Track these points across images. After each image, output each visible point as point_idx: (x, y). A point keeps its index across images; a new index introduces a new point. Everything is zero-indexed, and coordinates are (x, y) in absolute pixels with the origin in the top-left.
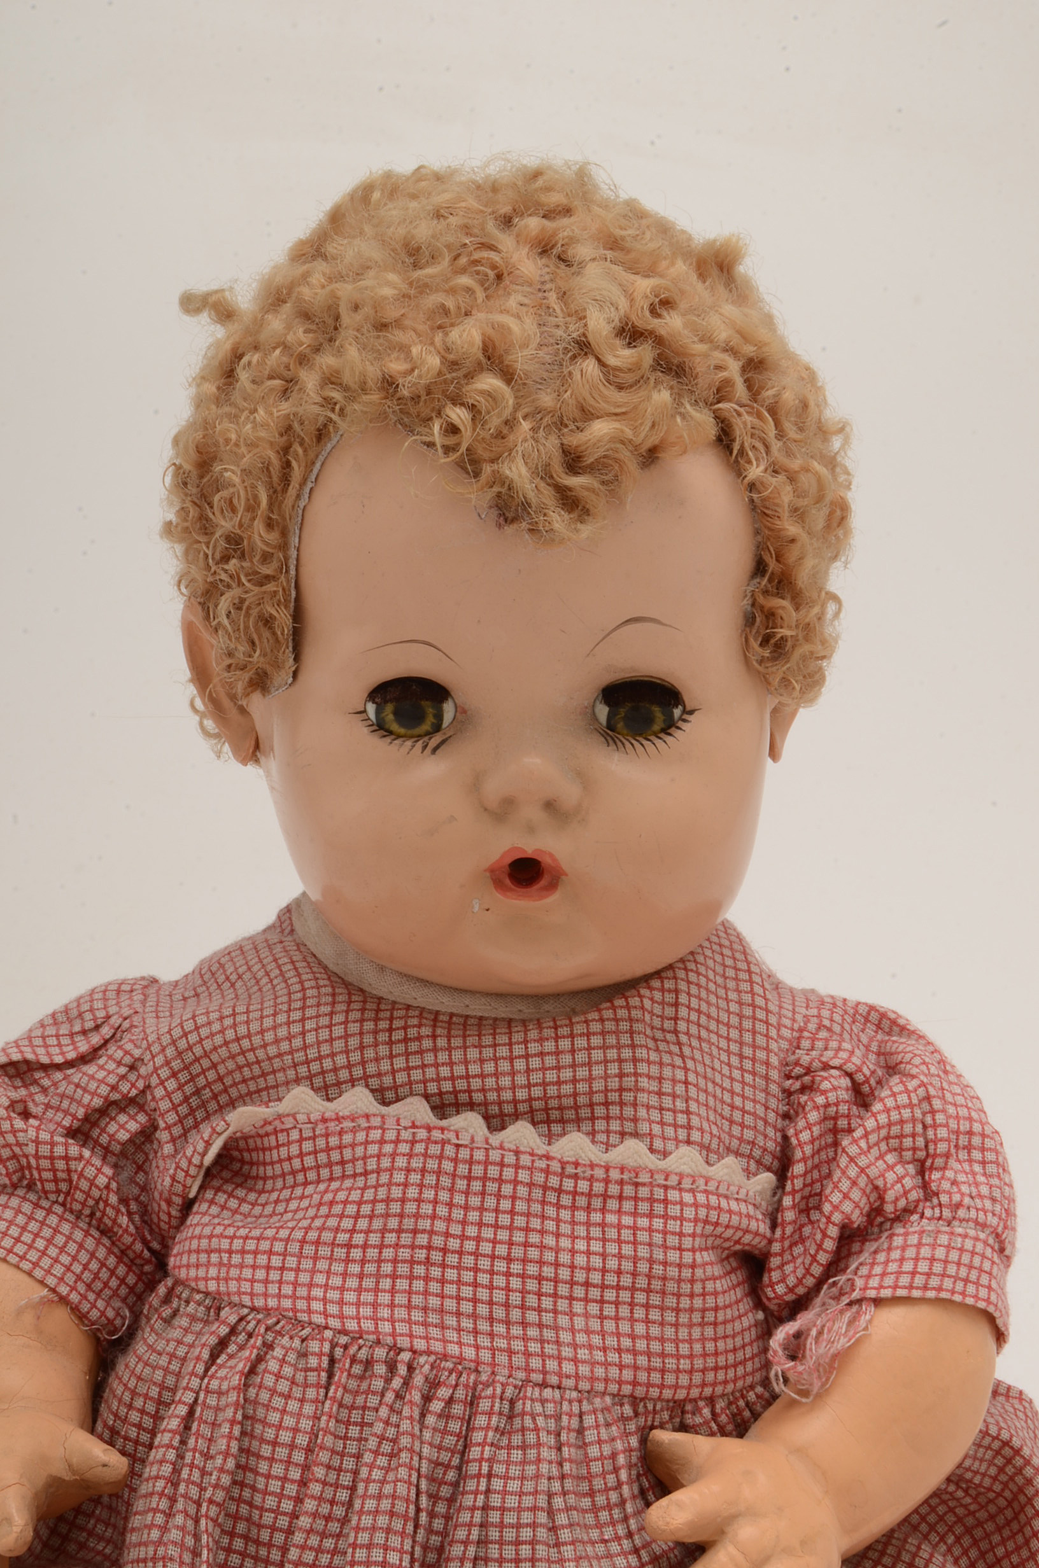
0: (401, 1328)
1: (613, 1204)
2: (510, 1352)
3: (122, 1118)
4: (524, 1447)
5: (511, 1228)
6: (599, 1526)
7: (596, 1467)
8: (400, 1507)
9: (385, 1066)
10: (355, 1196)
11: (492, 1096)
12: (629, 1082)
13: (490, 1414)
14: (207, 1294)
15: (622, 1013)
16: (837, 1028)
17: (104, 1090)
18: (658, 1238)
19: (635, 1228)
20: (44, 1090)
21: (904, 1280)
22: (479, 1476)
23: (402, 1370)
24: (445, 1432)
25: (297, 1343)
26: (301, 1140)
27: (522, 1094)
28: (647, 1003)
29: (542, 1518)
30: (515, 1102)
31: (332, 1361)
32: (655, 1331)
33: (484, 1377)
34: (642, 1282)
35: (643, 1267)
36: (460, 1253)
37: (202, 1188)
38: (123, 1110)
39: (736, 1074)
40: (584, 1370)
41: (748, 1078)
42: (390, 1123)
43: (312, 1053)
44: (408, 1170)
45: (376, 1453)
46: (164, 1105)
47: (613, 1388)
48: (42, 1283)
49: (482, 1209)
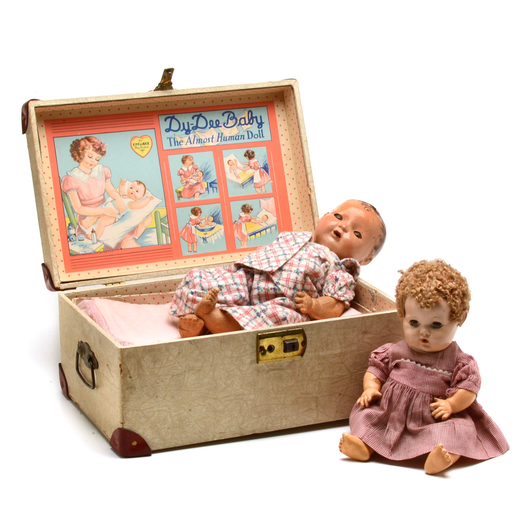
0: (409, 385)
1: (432, 375)
2: (419, 389)
6: (426, 406)
7: (426, 401)
9: (412, 358)
11: (422, 363)
13: (416, 394)
14: (392, 379)
16: (465, 358)
17: (384, 356)
19: (434, 378)
20: (379, 355)
21: (462, 386)
22: (414, 400)
24: (412, 395)
25: (398, 385)
26: (403, 364)
27: (425, 362)
29: (419, 405)
31: (402, 387)
32: (435, 388)
33: (416, 391)
35: (435, 382)
36: (416, 378)
37: (393, 368)
38: (386, 359)
39: (450, 362)
42: (411, 364)
43: (405, 355)
44: (412, 369)
45: (404, 396)
46: (391, 358)
47: (430, 393)
48: (376, 376)
49: (419, 374)
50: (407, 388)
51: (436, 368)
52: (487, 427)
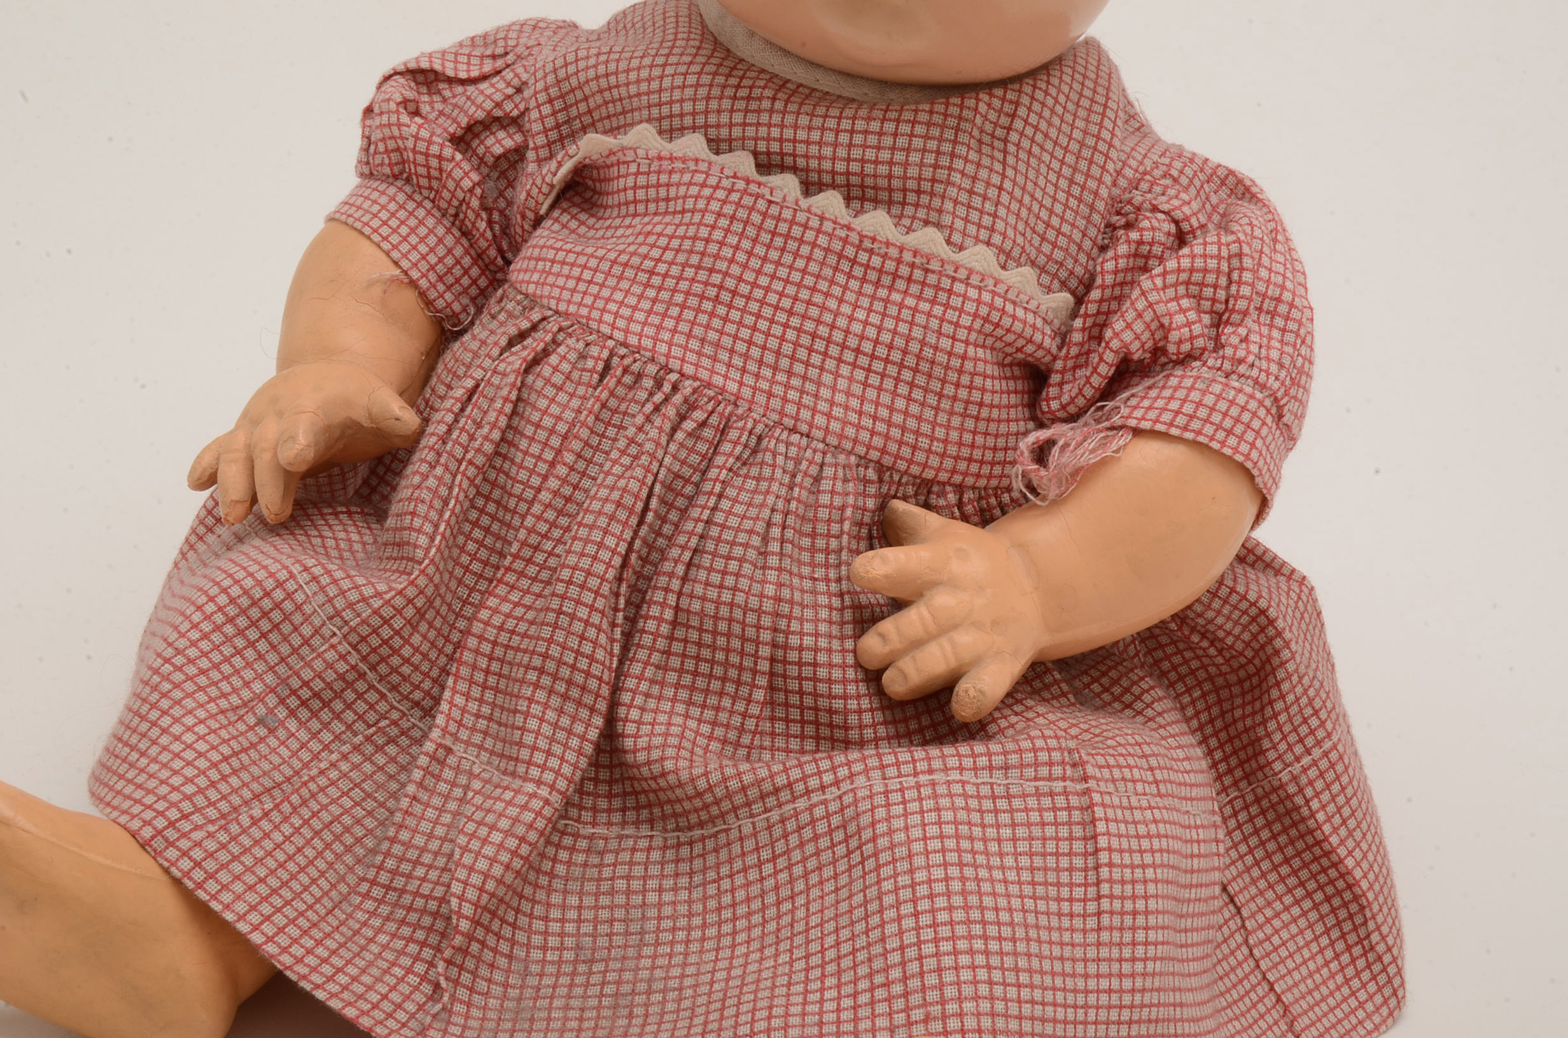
0: (676, 352)
1: (901, 284)
2: (770, 395)
3: (501, 134)
4: (758, 479)
5: (799, 285)
6: (813, 565)
7: (823, 514)
8: (628, 500)
9: (724, 118)
10: (669, 230)
11: (814, 164)
12: (942, 174)
13: (736, 443)
14: (527, 295)
15: (953, 110)
16: (1184, 181)
17: (488, 105)
18: (934, 324)
19: (915, 310)
20: (445, 100)
21: (1167, 417)
22: (711, 493)
23: (667, 388)
24: (691, 450)
25: (581, 345)
26: (638, 173)
27: (840, 167)
28: (982, 108)
29: (756, 541)
30: (833, 173)
31: (607, 367)
32: (914, 409)
33: (740, 411)
34: (911, 361)
35: (914, 347)
36: (748, 298)
37: (553, 207)
38: (504, 128)
39: (1061, 196)
40: (835, 426)
41: (1073, 203)
42: (715, 170)
43: (665, 97)
44: (719, 215)
45: (623, 452)
46: (536, 127)
47: (861, 450)
48: (396, 263)
49: (778, 263)
50: (659, 384)
51: (938, 225)
52: (1285, 776)
